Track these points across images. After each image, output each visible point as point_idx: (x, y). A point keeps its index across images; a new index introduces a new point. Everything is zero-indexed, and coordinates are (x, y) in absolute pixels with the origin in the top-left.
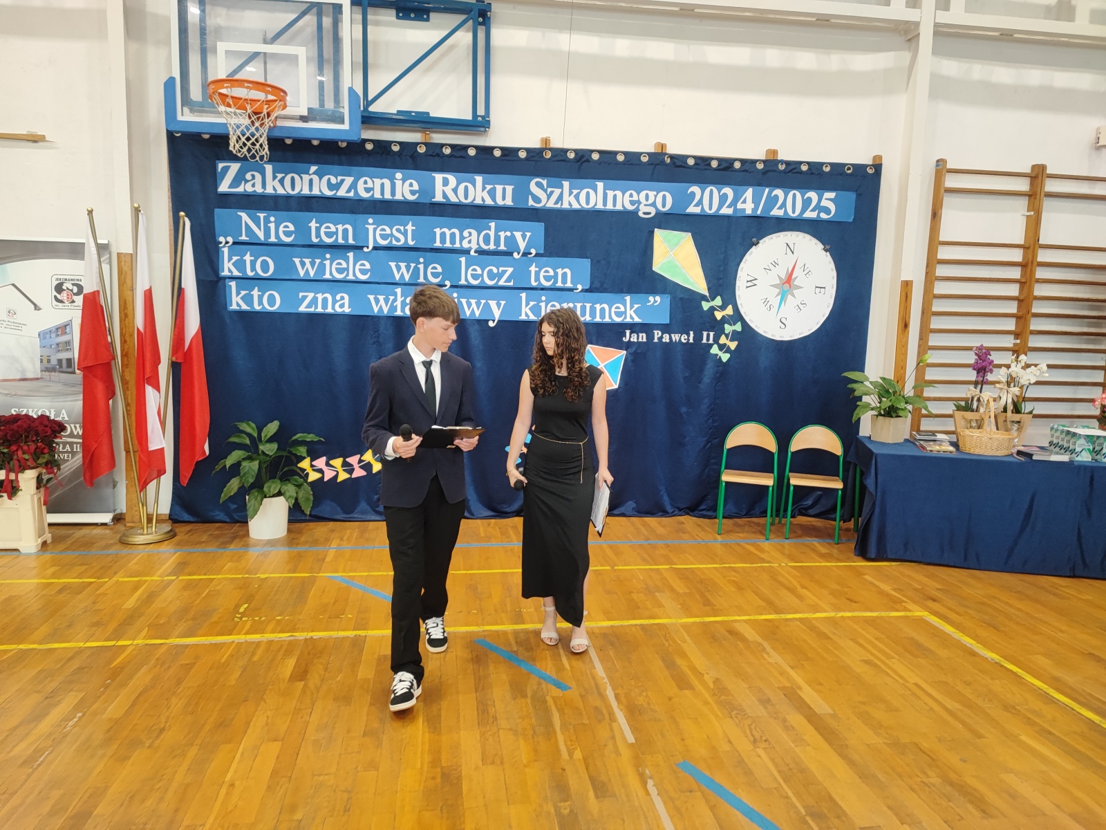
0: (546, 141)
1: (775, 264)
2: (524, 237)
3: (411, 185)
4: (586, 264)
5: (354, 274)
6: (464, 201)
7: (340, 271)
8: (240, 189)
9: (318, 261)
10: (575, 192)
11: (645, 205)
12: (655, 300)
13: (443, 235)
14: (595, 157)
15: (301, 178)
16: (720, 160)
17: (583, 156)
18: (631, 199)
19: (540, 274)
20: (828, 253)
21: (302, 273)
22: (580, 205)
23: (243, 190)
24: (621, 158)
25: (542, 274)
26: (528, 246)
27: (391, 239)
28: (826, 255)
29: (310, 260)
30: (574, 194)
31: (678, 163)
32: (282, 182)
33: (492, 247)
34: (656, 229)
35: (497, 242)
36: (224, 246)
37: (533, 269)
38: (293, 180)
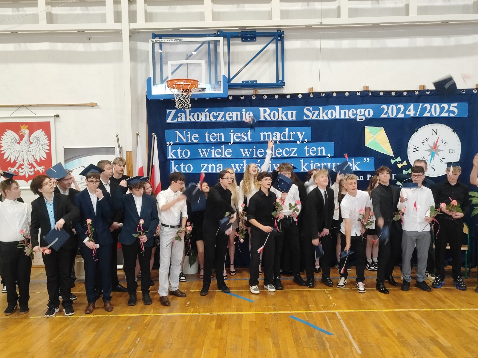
0: (311, 89)
1: (427, 140)
2: (302, 134)
3: (249, 114)
4: (332, 145)
5: (225, 155)
6: (273, 119)
7: (218, 154)
8: (176, 121)
9: (209, 150)
10: (326, 111)
11: (360, 116)
12: (367, 160)
13: (264, 135)
14: (335, 94)
15: (202, 114)
16: (396, 92)
17: (329, 95)
18: (353, 113)
19: (310, 150)
20: (455, 133)
21: (202, 156)
22: (328, 117)
23: (177, 121)
24: (347, 94)
25: (311, 150)
26: (304, 138)
27: (241, 139)
28: (455, 134)
29: (206, 150)
30: (325, 113)
31: (376, 95)
32: (193, 116)
33: (287, 139)
34: (366, 126)
35: (289, 137)
36: (169, 146)
37: (306, 148)
38: (198, 115)
